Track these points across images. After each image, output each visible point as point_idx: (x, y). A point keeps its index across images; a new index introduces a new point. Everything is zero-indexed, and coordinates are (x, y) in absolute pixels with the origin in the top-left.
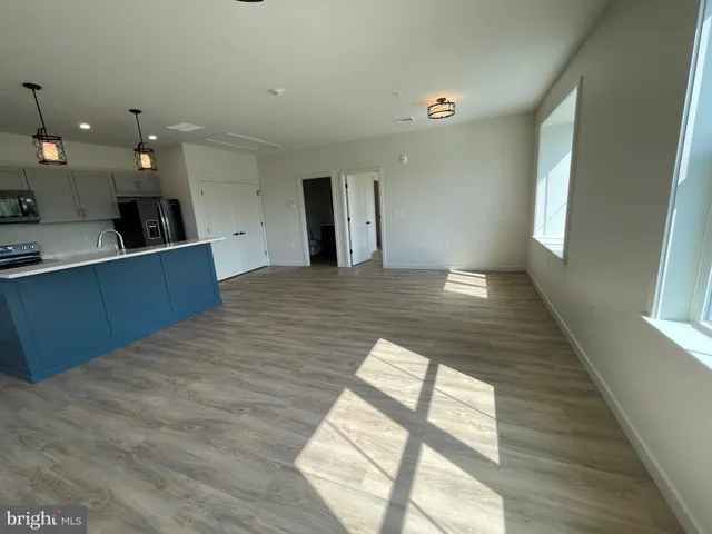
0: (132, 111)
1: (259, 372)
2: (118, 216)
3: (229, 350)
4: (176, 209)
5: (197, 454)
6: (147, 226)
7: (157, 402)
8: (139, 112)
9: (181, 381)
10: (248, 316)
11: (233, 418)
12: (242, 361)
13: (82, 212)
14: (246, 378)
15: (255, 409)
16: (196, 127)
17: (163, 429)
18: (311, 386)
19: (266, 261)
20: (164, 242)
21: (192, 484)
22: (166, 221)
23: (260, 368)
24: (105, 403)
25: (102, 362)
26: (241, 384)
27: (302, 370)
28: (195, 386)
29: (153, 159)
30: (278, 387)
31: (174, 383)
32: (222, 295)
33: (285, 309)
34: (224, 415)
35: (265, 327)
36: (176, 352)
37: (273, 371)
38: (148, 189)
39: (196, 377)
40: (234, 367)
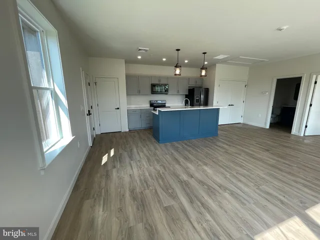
0: (203, 53)
1: (235, 176)
2: (187, 94)
3: (220, 158)
4: (207, 92)
5: (205, 198)
6: (196, 98)
7: (192, 168)
8: (206, 53)
9: (200, 163)
10: (230, 146)
11: (221, 191)
12: (228, 167)
13: (178, 91)
14: (228, 175)
15: (232, 194)
16: (226, 56)
17: (193, 179)
18: (267, 199)
19: (241, 120)
20: (200, 105)
21: (203, 210)
22: (202, 97)
23: (235, 174)
24: (176, 159)
25: (176, 144)
26: (226, 178)
27: (260, 187)
28: (205, 168)
29: (206, 72)
30: (246, 189)
31: (197, 162)
32: (219, 132)
33: (251, 148)
34: (217, 188)
35: (240, 155)
36: (199, 150)
37: (242, 179)
38: (199, 84)
39: (206, 164)
40: (222, 168)
